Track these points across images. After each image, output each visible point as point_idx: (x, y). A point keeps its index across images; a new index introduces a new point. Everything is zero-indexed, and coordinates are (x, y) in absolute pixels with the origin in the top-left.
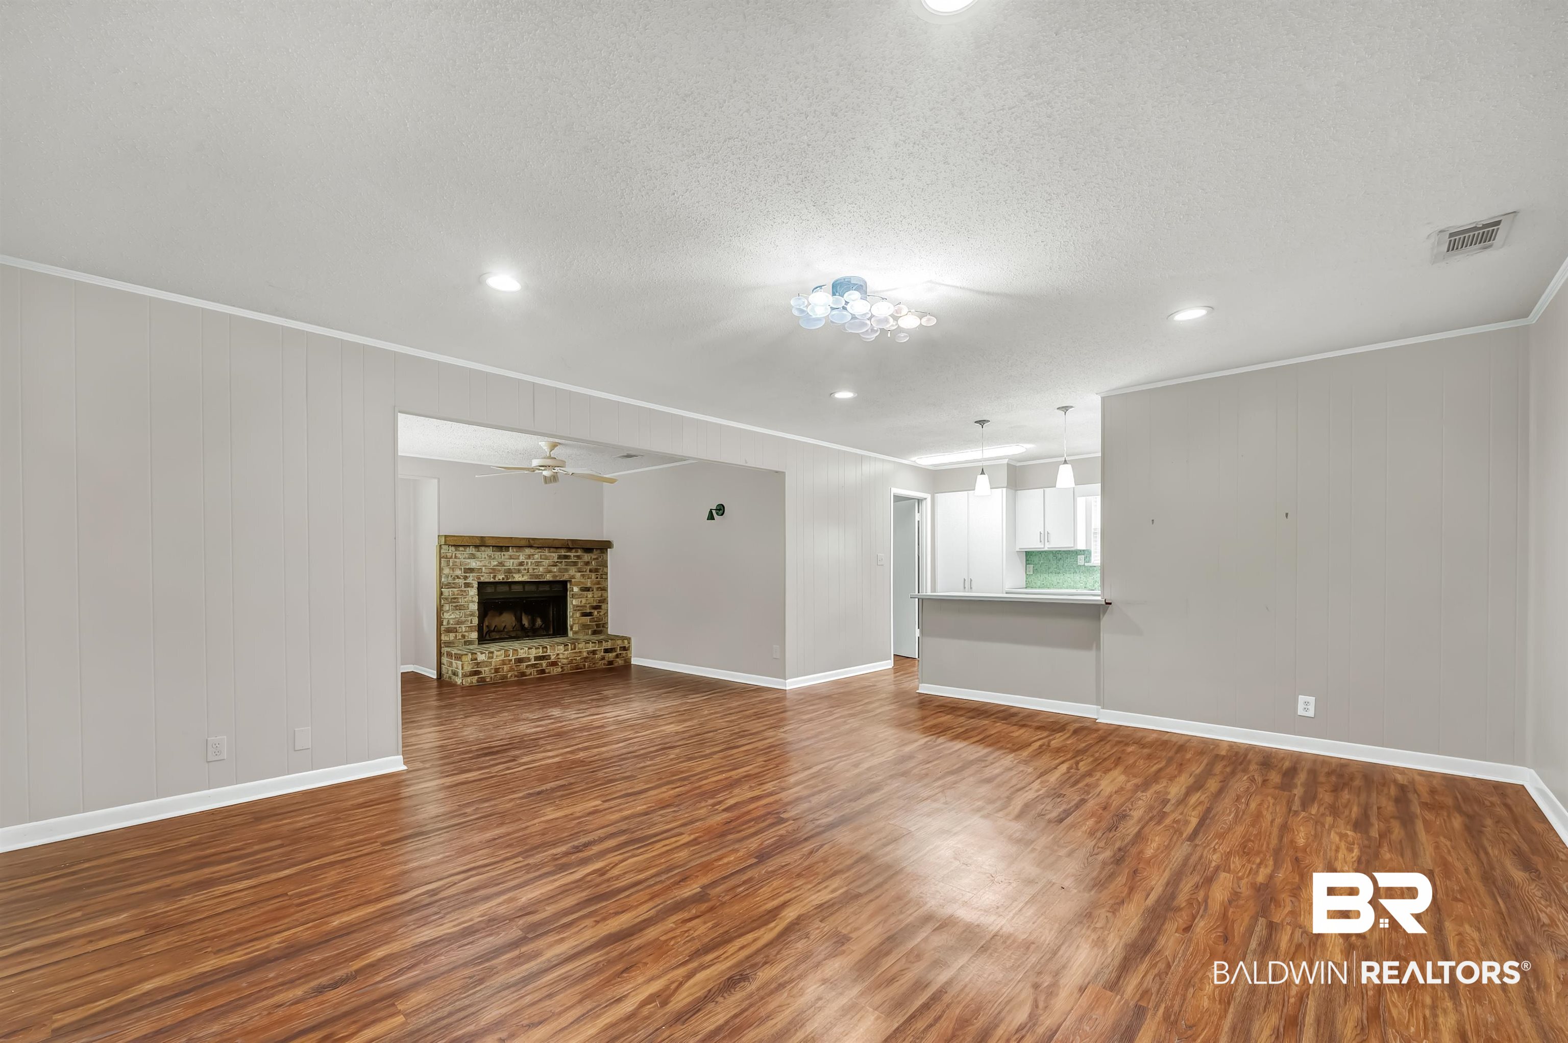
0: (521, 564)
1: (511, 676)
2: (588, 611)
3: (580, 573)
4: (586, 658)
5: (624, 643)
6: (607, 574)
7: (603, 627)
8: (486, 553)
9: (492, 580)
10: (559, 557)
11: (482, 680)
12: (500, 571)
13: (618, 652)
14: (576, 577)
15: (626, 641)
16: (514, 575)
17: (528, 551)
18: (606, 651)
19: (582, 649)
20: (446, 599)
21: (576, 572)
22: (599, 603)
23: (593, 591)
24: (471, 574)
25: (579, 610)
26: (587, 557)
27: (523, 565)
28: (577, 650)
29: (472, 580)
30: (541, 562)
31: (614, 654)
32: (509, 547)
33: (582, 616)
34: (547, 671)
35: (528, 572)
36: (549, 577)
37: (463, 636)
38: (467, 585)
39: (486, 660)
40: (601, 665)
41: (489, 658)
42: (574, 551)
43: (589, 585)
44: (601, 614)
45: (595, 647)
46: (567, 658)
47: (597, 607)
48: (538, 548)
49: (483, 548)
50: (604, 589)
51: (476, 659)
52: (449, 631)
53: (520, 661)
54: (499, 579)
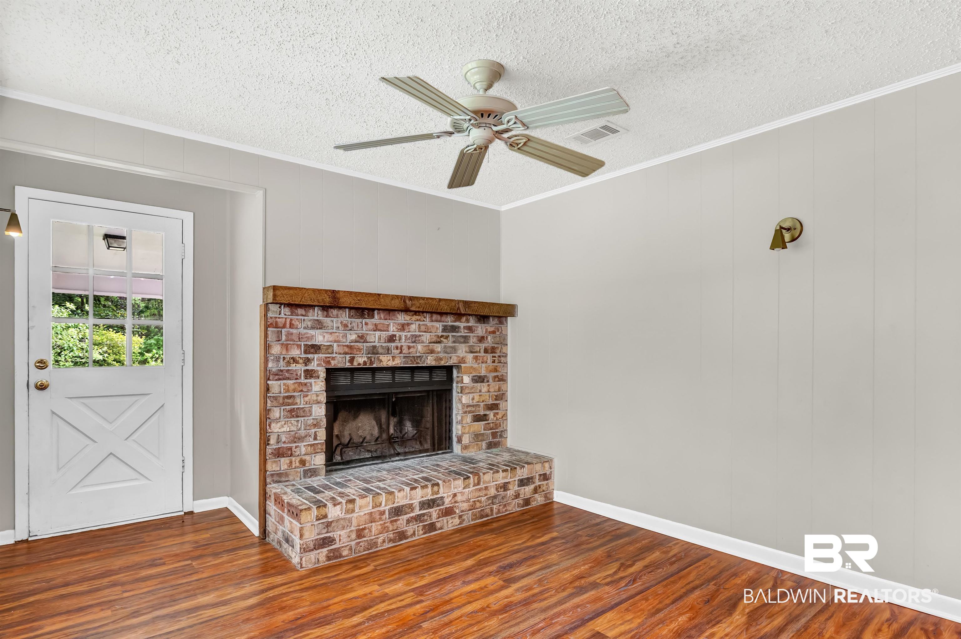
0: (391, 339)
1: (384, 541)
2: (482, 413)
3: (472, 355)
4: (495, 497)
5: (544, 467)
6: (506, 356)
7: (501, 436)
8: (340, 320)
9: (348, 365)
10: (445, 329)
11: (335, 554)
12: (359, 349)
13: (538, 483)
14: (467, 361)
15: (547, 465)
16: (381, 357)
17: (402, 318)
18: (523, 483)
19: (489, 482)
20: (275, 398)
21: (466, 352)
22: (496, 400)
23: (488, 381)
24: (316, 356)
25: (470, 412)
26: (481, 329)
27: (394, 341)
28: (482, 486)
29: (318, 365)
30: (420, 336)
31: (532, 487)
32: (373, 310)
33: (474, 421)
34: (438, 525)
35: (401, 353)
36: (430, 361)
37: (303, 463)
38: (309, 374)
39: (342, 516)
40: (514, 507)
41: (348, 512)
42: (464, 319)
43: (483, 373)
44: (498, 417)
45: (505, 478)
46: (468, 500)
47: (493, 407)
48: (416, 313)
49: (335, 312)
50: (502, 379)
51: (325, 516)
52: (279, 454)
53: (397, 511)
54: (359, 364)
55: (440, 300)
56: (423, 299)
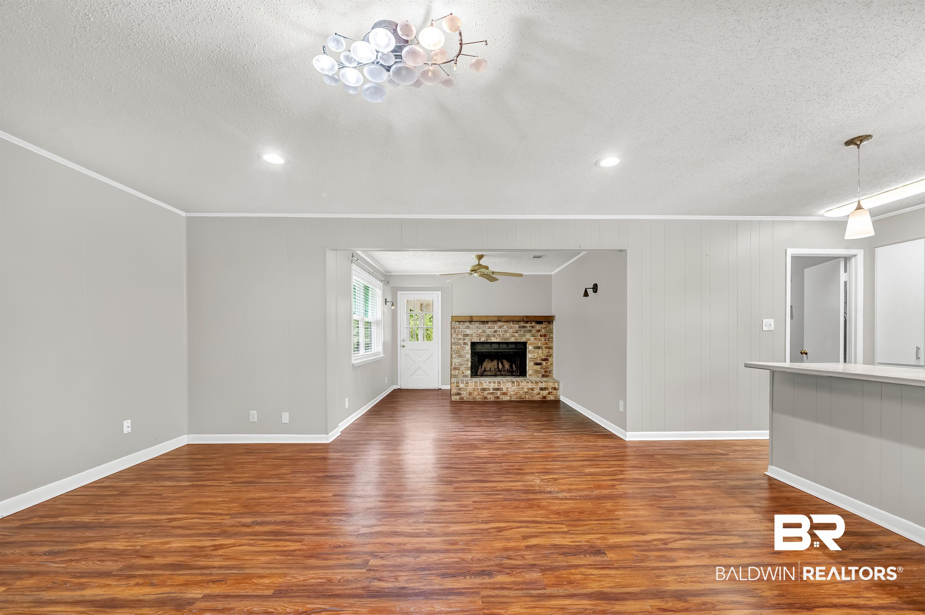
0: (496, 332)
1: (479, 398)
2: (539, 362)
3: (533, 337)
4: (527, 392)
5: (555, 385)
6: (552, 338)
7: (550, 373)
8: (475, 325)
9: (478, 341)
10: (520, 327)
11: (462, 398)
12: (483, 335)
13: (550, 391)
14: (531, 340)
16: (491, 338)
17: (500, 324)
18: (541, 389)
19: (524, 386)
20: (454, 351)
21: (530, 336)
22: (547, 357)
23: (542, 349)
24: (467, 338)
25: (532, 361)
26: (538, 327)
27: (497, 332)
28: (520, 387)
29: (468, 341)
30: (508, 330)
31: (547, 392)
32: (488, 321)
33: (535, 365)
34: (500, 398)
35: (500, 336)
36: (513, 340)
37: (463, 373)
38: (465, 344)
39: (464, 387)
40: (537, 398)
41: (466, 386)
42: (529, 323)
43: (539, 345)
44: (548, 364)
45: (533, 386)
46: (514, 391)
47: (546, 360)
48: (506, 322)
49: (473, 323)
50: (550, 348)
51: (459, 386)
52: (455, 369)
53: (484, 390)
54: (483, 341)
55: (514, 316)
56: (506, 316)
